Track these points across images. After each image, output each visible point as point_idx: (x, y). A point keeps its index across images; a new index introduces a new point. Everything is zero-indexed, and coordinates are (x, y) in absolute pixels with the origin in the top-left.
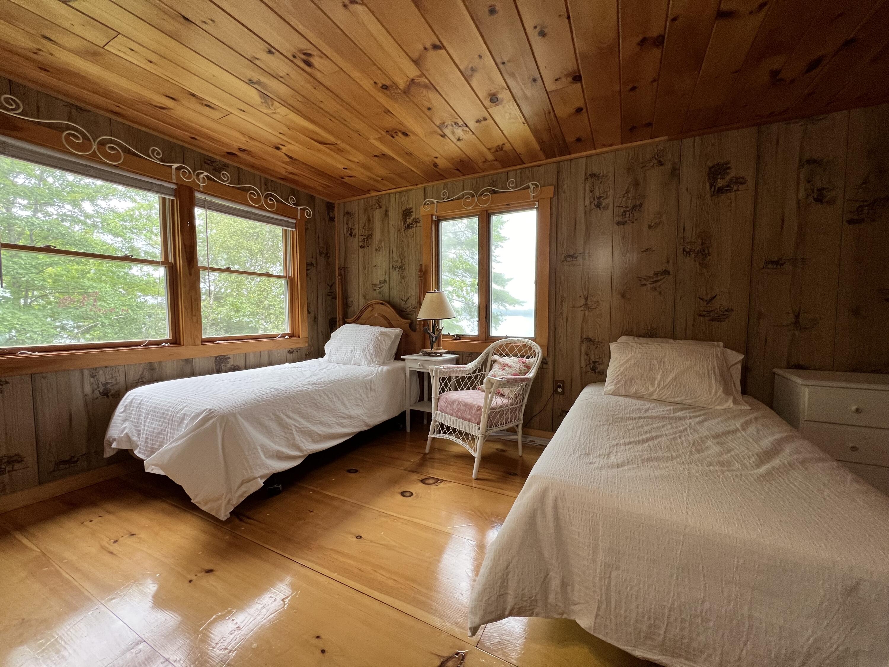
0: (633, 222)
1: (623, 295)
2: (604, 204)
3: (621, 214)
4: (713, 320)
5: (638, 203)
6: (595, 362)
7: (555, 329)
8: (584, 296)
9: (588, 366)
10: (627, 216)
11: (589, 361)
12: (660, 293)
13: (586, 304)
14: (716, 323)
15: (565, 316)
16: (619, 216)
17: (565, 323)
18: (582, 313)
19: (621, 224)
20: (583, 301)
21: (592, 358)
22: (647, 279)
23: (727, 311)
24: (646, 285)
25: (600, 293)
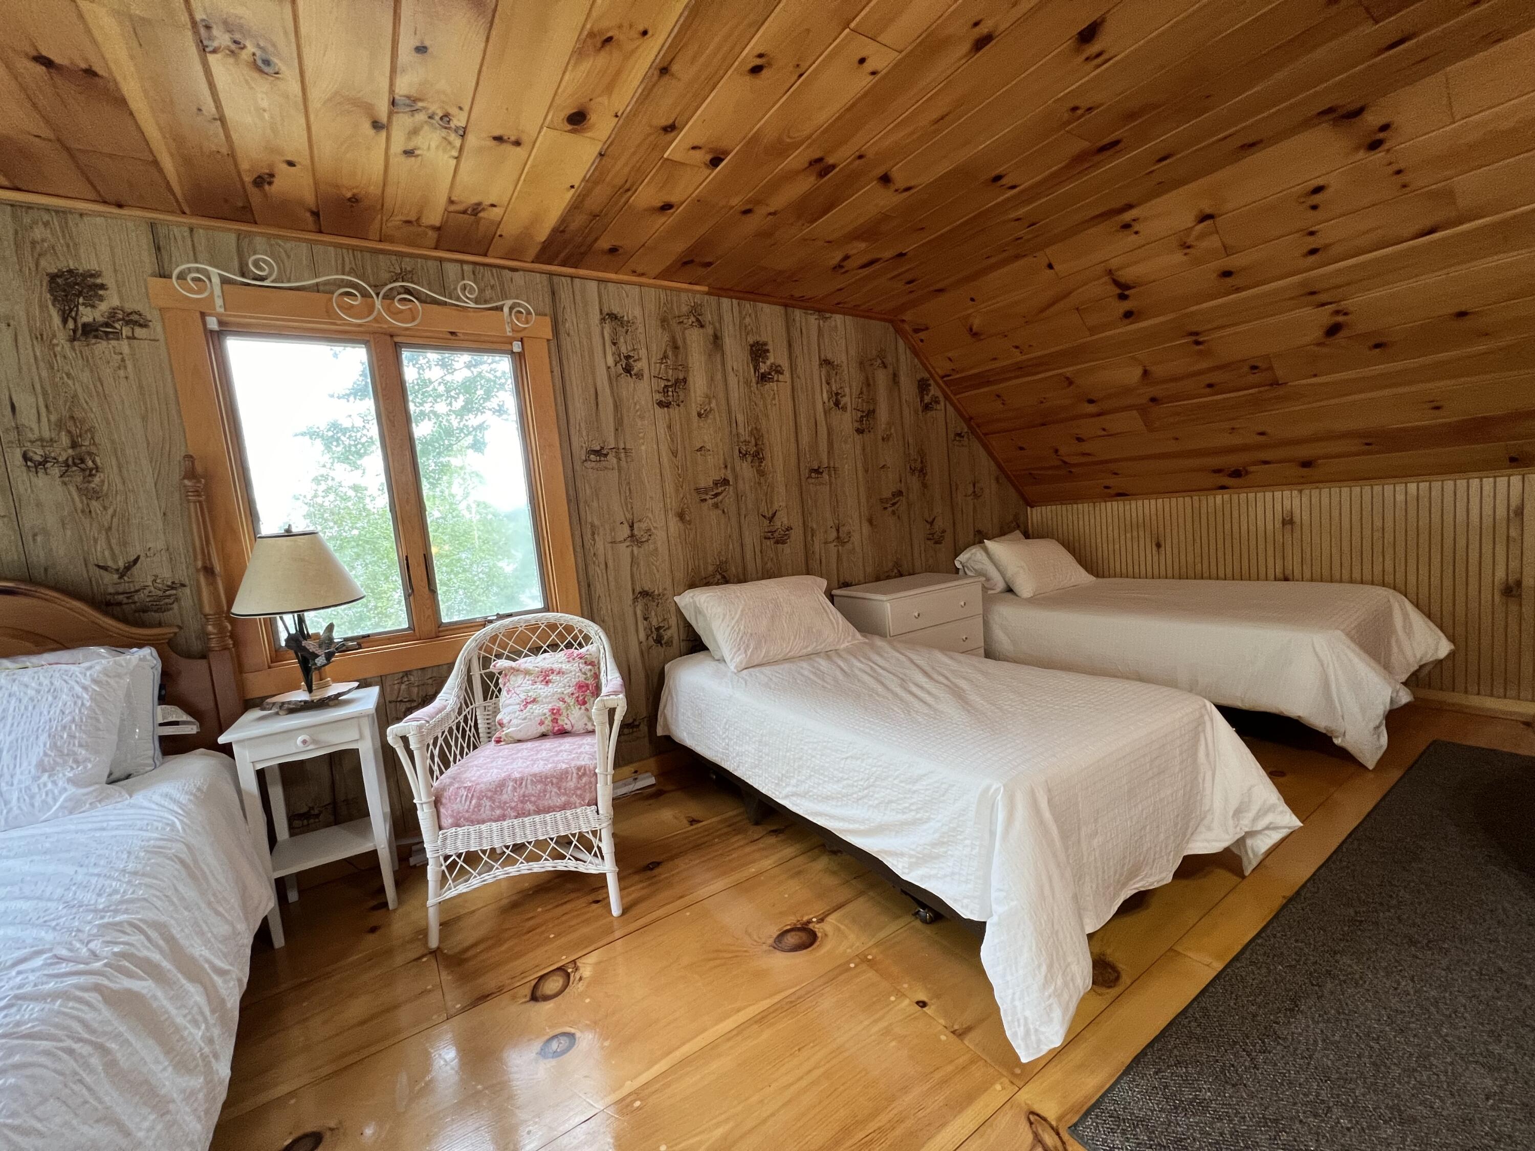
0: (679, 405)
1: (681, 516)
2: (636, 369)
3: (661, 390)
4: (777, 542)
5: (681, 377)
6: (658, 629)
7: (589, 586)
8: (628, 522)
9: (650, 638)
10: (670, 393)
11: (651, 629)
12: (724, 512)
13: (632, 536)
14: (780, 546)
15: (602, 559)
16: (659, 392)
17: (604, 571)
18: (629, 549)
19: (664, 407)
20: (626, 531)
21: (654, 623)
22: (706, 490)
23: (788, 530)
24: (705, 500)
25: (650, 515)
